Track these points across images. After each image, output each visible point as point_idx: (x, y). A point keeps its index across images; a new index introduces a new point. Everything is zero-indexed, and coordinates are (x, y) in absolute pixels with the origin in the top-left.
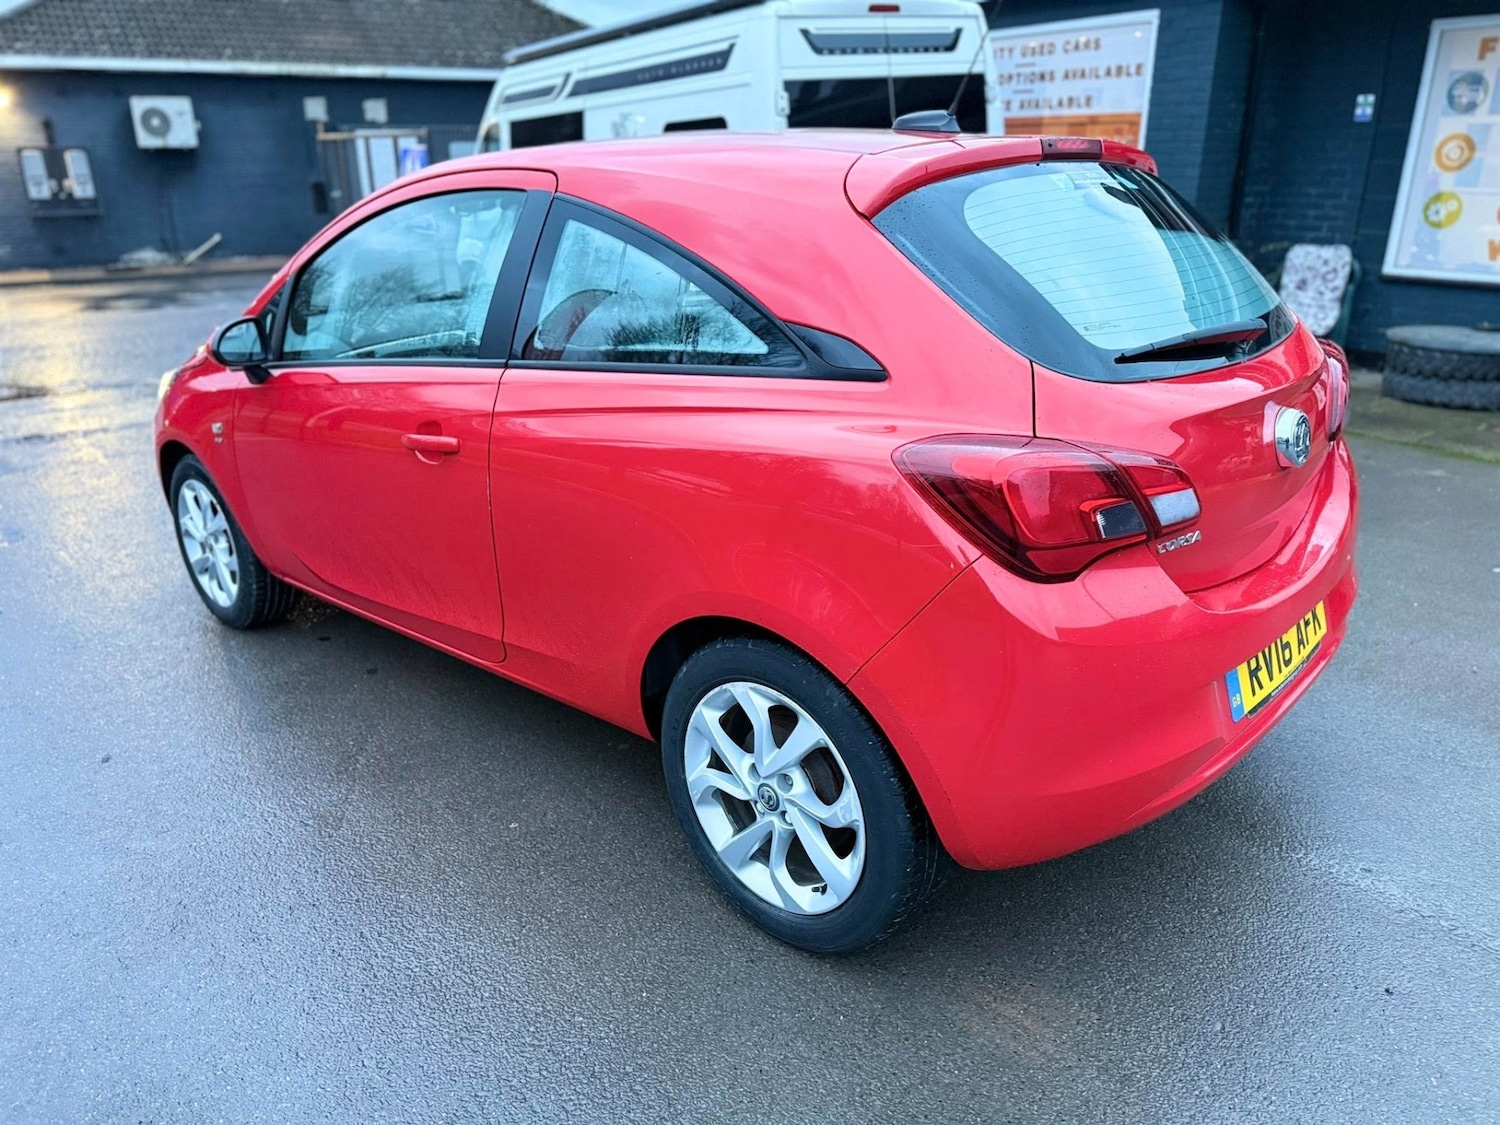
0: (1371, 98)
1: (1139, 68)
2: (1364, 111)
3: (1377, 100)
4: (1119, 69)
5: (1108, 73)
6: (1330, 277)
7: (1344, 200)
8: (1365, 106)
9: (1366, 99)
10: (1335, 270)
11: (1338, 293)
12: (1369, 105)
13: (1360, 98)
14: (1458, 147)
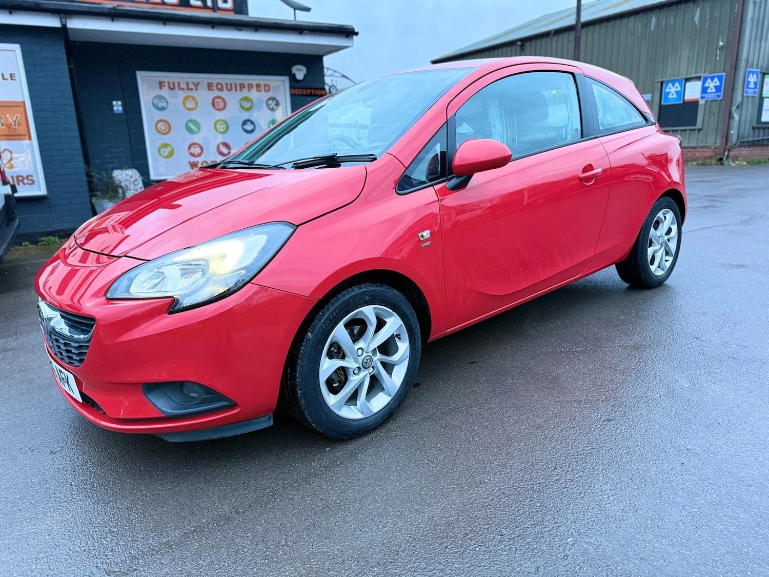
0: (120, 103)
1: (12, 76)
2: (118, 108)
3: (122, 103)
6: (136, 183)
7: (122, 149)
8: (118, 106)
9: (117, 103)
10: (136, 180)
12: (119, 106)
13: (114, 103)
14: (164, 124)
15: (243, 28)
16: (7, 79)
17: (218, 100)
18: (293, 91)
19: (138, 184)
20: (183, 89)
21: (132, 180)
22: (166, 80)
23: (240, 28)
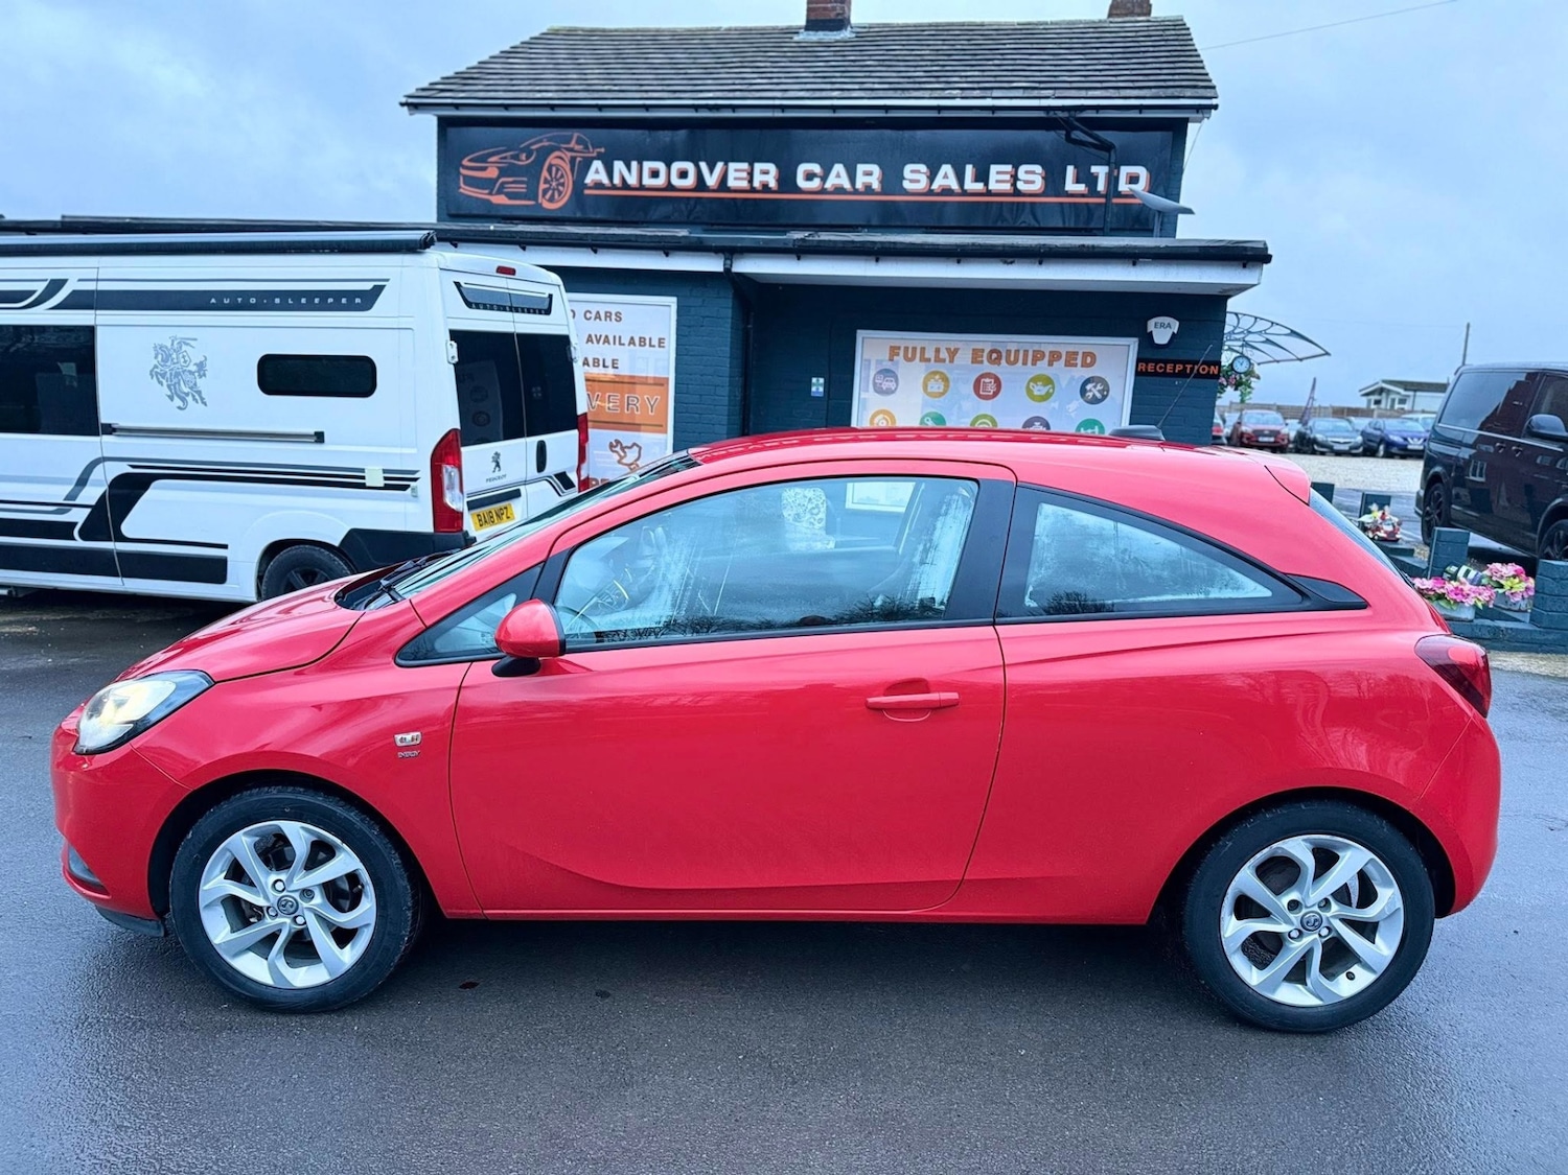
0: (822, 380)
1: (661, 341)
2: (817, 389)
3: (825, 381)
4: (642, 341)
5: (632, 342)
6: (815, 511)
8: (818, 386)
9: (818, 381)
11: (823, 524)
12: (821, 385)
13: (814, 380)
14: (884, 418)
15: (1016, 260)
16: (654, 346)
17: (987, 380)
18: (1142, 366)
19: (817, 514)
20: (929, 360)
21: (810, 506)
22: (902, 345)
23: (1009, 260)
